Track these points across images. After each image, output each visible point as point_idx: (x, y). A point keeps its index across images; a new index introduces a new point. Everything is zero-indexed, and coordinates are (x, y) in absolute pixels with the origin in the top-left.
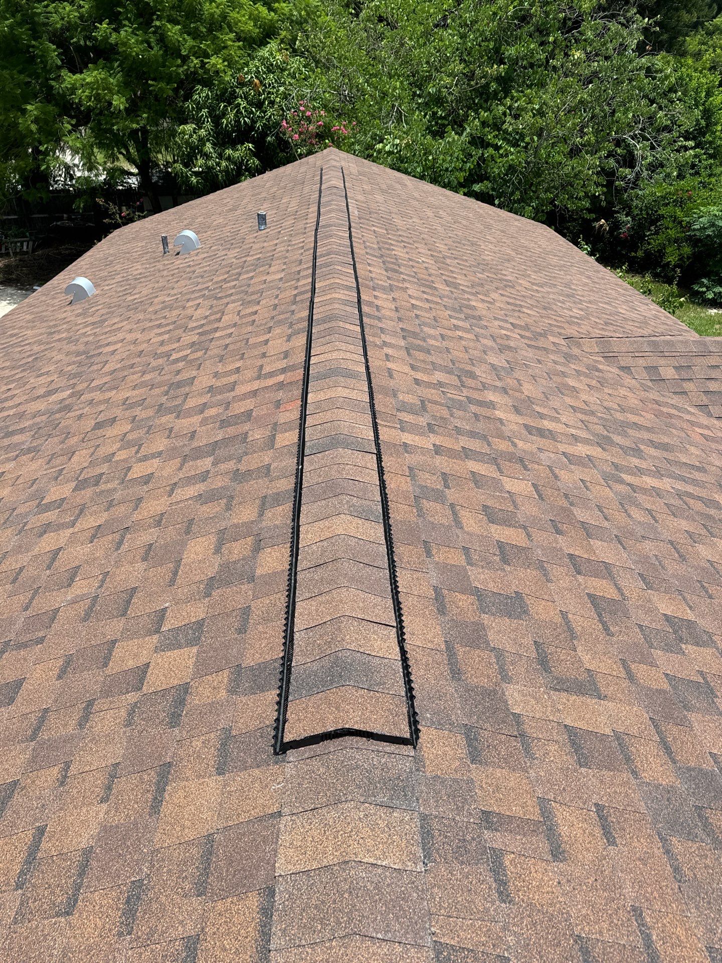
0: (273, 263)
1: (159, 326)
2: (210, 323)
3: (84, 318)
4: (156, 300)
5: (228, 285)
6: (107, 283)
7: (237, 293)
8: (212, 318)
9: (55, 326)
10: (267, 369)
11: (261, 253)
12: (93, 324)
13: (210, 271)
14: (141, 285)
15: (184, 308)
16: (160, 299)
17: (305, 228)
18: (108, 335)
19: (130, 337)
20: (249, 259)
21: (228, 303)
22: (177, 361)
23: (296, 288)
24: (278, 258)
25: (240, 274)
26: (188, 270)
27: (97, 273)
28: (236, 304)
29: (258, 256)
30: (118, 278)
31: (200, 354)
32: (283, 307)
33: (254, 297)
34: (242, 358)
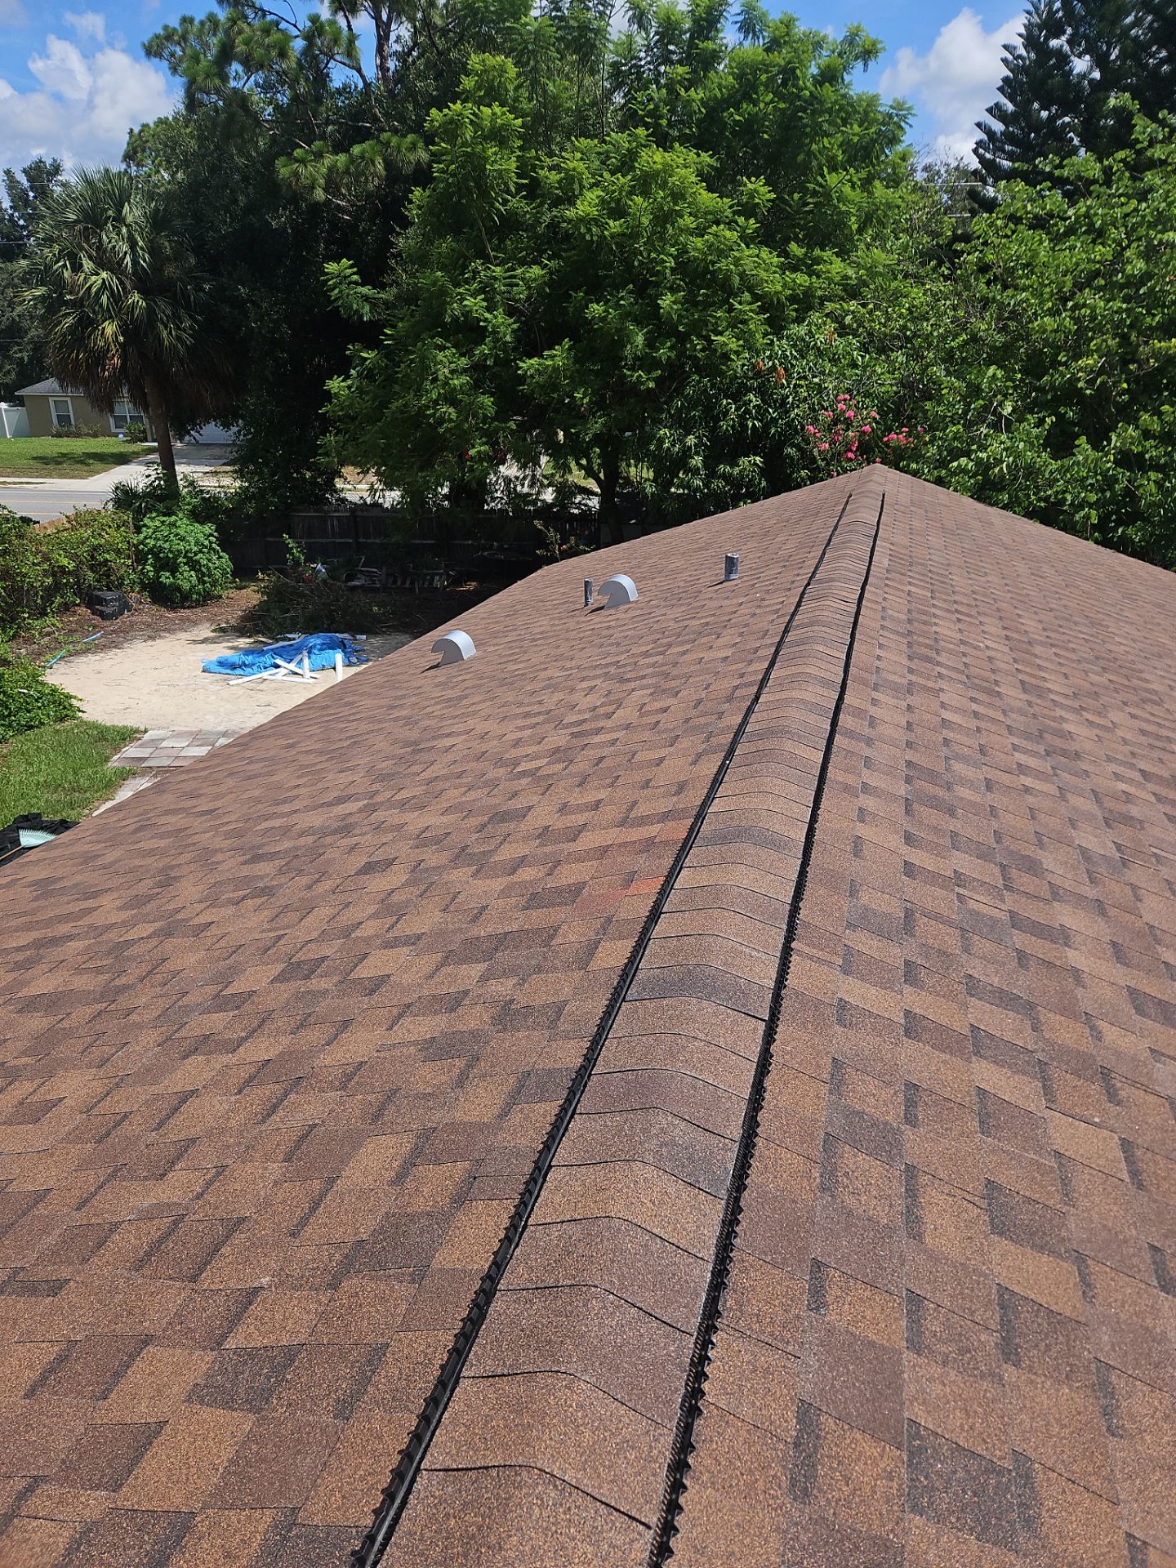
0: (725, 632)
1: (527, 715)
2: (596, 718)
3: (442, 690)
4: (543, 675)
5: (647, 661)
6: (495, 641)
7: (653, 675)
8: (602, 711)
9: (403, 697)
10: (642, 810)
11: (714, 615)
12: (450, 700)
13: (632, 637)
14: (536, 649)
15: (572, 690)
16: (548, 673)
17: (793, 582)
18: (455, 721)
19: (481, 727)
20: (694, 622)
21: (633, 690)
22: (524, 774)
23: (742, 676)
24: (736, 626)
25: (670, 645)
26: (605, 632)
27: (492, 626)
28: (645, 692)
29: (708, 620)
30: (512, 637)
31: (559, 767)
32: (709, 704)
33: (674, 684)
34: (612, 785)
